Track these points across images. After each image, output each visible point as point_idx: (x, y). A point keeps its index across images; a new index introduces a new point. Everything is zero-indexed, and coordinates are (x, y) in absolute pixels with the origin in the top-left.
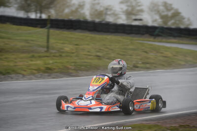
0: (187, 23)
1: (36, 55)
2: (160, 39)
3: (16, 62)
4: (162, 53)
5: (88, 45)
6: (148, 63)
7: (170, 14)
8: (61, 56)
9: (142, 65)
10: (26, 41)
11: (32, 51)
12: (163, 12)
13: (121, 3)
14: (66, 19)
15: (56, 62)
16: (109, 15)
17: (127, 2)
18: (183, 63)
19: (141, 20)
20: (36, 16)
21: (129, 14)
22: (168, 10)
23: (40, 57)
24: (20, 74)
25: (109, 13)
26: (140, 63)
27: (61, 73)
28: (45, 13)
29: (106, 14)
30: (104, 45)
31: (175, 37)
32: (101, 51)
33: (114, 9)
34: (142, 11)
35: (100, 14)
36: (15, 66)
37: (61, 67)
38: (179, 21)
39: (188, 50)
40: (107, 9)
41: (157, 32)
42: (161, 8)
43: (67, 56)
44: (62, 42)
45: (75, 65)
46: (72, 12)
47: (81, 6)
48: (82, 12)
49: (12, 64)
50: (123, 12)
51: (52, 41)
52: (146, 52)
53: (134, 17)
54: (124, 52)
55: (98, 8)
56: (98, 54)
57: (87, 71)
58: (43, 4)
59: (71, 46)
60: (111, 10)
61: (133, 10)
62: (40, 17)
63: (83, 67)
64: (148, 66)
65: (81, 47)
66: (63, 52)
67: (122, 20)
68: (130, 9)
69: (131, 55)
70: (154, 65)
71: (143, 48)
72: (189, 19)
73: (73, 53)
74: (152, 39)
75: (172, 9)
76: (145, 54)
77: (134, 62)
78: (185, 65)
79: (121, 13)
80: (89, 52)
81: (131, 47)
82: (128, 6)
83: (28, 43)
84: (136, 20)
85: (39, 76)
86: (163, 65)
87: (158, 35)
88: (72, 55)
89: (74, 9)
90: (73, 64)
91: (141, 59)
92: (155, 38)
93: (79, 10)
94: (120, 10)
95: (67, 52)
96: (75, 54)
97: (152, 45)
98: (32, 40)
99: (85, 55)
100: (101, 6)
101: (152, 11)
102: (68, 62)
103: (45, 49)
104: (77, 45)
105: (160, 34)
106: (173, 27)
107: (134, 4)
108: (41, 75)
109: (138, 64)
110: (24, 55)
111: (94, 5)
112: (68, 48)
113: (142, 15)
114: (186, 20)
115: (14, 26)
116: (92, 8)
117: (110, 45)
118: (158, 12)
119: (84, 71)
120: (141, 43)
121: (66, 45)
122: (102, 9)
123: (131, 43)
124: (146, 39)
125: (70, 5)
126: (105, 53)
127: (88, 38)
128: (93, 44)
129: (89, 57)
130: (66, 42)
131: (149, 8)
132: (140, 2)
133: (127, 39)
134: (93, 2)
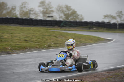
0: (81, 18)
2: (64, 28)
4: (66, 37)
5: (19, 33)
6: (57, 44)
7: (70, 12)
8: (1, 41)
9: (54, 45)
12: (66, 11)
13: (40, 6)
14: (4, 17)
16: (32, 14)
17: (43, 6)
18: (79, 43)
19: (52, 17)
21: (44, 13)
25: (32, 13)
26: (53, 43)
27: (2, 52)
29: (30, 14)
30: (30, 33)
31: (73, 27)
32: (28, 37)
33: (35, 10)
34: (52, 11)
35: (26, 13)
37: (2, 48)
38: (76, 17)
39: (82, 35)
40: (30, 10)
41: (62, 25)
42: (65, 9)
43: (5, 41)
44: (2, 32)
45: (11, 47)
46: (8, 13)
47: (14, 9)
48: (15, 12)
50: (41, 12)
52: (56, 37)
53: (48, 15)
54: (43, 37)
55: (25, 10)
56: (26, 39)
57: (19, 50)
59: (8, 35)
60: (33, 11)
61: (47, 11)
63: (16, 48)
64: (57, 45)
65: (14, 35)
66: (3, 39)
67: (40, 17)
68: (45, 10)
69: (47, 39)
70: (62, 45)
71: (54, 34)
72: (81, 16)
73: (10, 39)
74: (59, 28)
75: (71, 9)
77: (49, 44)
79: (39, 13)
80: (20, 38)
81: (46, 34)
82: (43, 8)
84: (49, 17)
87: (63, 26)
88: (9, 40)
89: (9, 11)
90: (10, 46)
91: (53, 42)
92: (61, 28)
93: (13, 11)
94: (39, 11)
95: (6, 39)
97: (59, 32)
99: (17, 40)
100: (26, 9)
101: (59, 11)
102: (6, 45)
104: (11, 34)
105: (65, 25)
106: (72, 21)
107: (48, 7)
109: (51, 44)
111: (22, 8)
112: (6, 36)
113: (53, 14)
114: (80, 16)
116: (21, 10)
117: (33, 33)
118: (63, 11)
119: (17, 50)
120: (53, 32)
121: (4, 34)
122: (27, 11)
123: (47, 31)
124: (56, 29)
125: (6, 9)
126: (30, 38)
127: (19, 29)
128: (22, 33)
129: (20, 41)
130: (5, 32)
131: (57, 9)
132: (51, 6)
133: (44, 29)
134: (22, 6)
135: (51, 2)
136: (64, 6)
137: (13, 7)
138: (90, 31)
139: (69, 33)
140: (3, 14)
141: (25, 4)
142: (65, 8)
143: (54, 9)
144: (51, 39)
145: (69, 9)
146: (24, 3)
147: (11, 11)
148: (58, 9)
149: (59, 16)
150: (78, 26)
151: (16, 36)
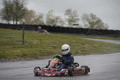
1: (16, 46)
2: (90, 36)
3: (4, 51)
4: (92, 45)
5: (47, 40)
6: (84, 51)
7: (95, 21)
8: (31, 47)
9: (81, 52)
10: (10, 38)
11: (14, 44)
12: (91, 20)
13: (66, 14)
15: (29, 51)
16: (58, 22)
17: (69, 14)
18: (105, 51)
19: (78, 25)
20: (14, 23)
21: (70, 21)
22: (94, 19)
23: (18, 47)
24: (7, 58)
25: (58, 20)
26: (80, 51)
27: (32, 57)
28: (19, 21)
30: (58, 40)
31: (99, 35)
32: (56, 43)
33: (61, 18)
34: (78, 19)
35: (53, 21)
36: (4, 53)
37: (32, 54)
38: (100, 25)
39: (108, 43)
40: (57, 18)
41: (88, 32)
42: (90, 18)
43: (35, 47)
44: (31, 38)
46: (36, 20)
47: (41, 17)
48: (42, 20)
49: (2, 52)
50: (67, 20)
51: (25, 38)
52: (83, 44)
53: (73, 23)
56: (54, 45)
57: (48, 56)
58: (18, 16)
59: (37, 41)
61: (72, 19)
62: (16, 23)
63: (45, 54)
64: (84, 52)
65: (43, 41)
66: (33, 45)
67: (66, 25)
68: (71, 18)
69: (74, 46)
70: (88, 52)
71: (81, 41)
72: (106, 24)
73: (39, 45)
74: (86, 36)
75: (96, 18)
76: (82, 45)
77: (76, 50)
78: (106, 52)
79: (65, 21)
80: (48, 44)
81: (74, 41)
82: (69, 16)
83: (11, 39)
84: (75, 25)
85: (19, 59)
86: (94, 52)
88: (38, 46)
89: (36, 18)
90: (39, 52)
91: (80, 49)
92: (87, 36)
93: (40, 19)
94: (65, 19)
95: (36, 45)
96: (40, 46)
97: (86, 40)
98: (13, 38)
99: (46, 46)
100: (53, 17)
101: (84, 19)
102: (36, 50)
103: (22, 43)
104: (40, 40)
105: (90, 33)
106: (98, 29)
107: (73, 15)
108: (20, 59)
109: (78, 51)
110: (9, 47)
111: (49, 16)
112: (35, 42)
113: (78, 22)
114: (105, 25)
115: (1, 29)
116: (48, 18)
117: (61, 40)
118: (88, 20)
119: (46, 56)
120: (79, 39)
121: (34, 40)
122: (54, 18)
123: (73, 38)
124: (82, 36)
125: (34, 16)
126: (58, 45)
127: (47, 36)
128: (51, 39)
129: (49, 47)
130: (34, 38)
131: (82, 18)
132: (77, 14)
133: (71, 36)
134: (48, 14)
135: (76, 11)
136: (89, 15)
137: (40, 15)
138: (116, 39)
139: (95, 41)
140: (31, 21)
141: (52, 13)
142: (91, 16)
143: (79, 17)
144: (77, 46)
145: (94, 18)
146: (51, 11)
147: (38, 18)
148: (84, 17)
149: (84, 24)
150: (104, 34)
151: (45, 43)
